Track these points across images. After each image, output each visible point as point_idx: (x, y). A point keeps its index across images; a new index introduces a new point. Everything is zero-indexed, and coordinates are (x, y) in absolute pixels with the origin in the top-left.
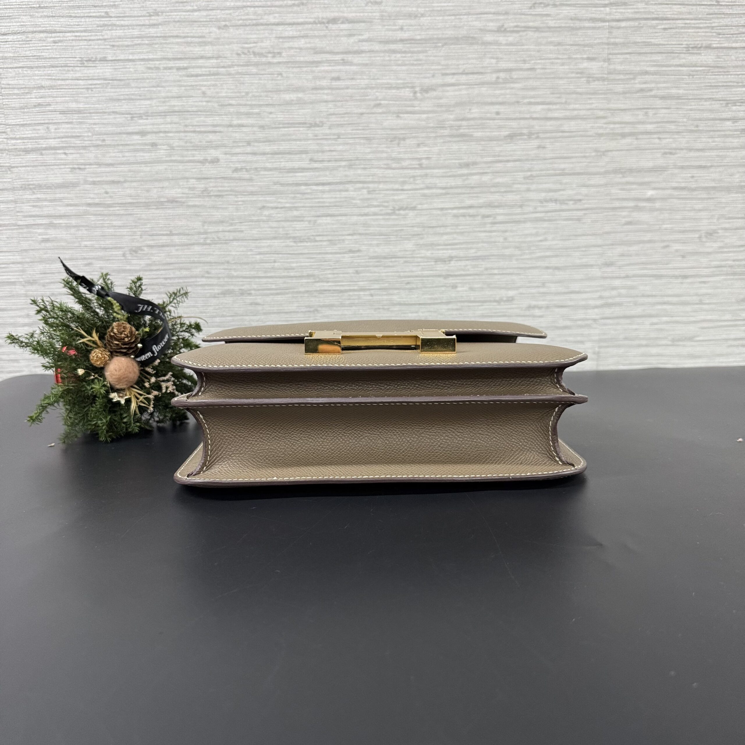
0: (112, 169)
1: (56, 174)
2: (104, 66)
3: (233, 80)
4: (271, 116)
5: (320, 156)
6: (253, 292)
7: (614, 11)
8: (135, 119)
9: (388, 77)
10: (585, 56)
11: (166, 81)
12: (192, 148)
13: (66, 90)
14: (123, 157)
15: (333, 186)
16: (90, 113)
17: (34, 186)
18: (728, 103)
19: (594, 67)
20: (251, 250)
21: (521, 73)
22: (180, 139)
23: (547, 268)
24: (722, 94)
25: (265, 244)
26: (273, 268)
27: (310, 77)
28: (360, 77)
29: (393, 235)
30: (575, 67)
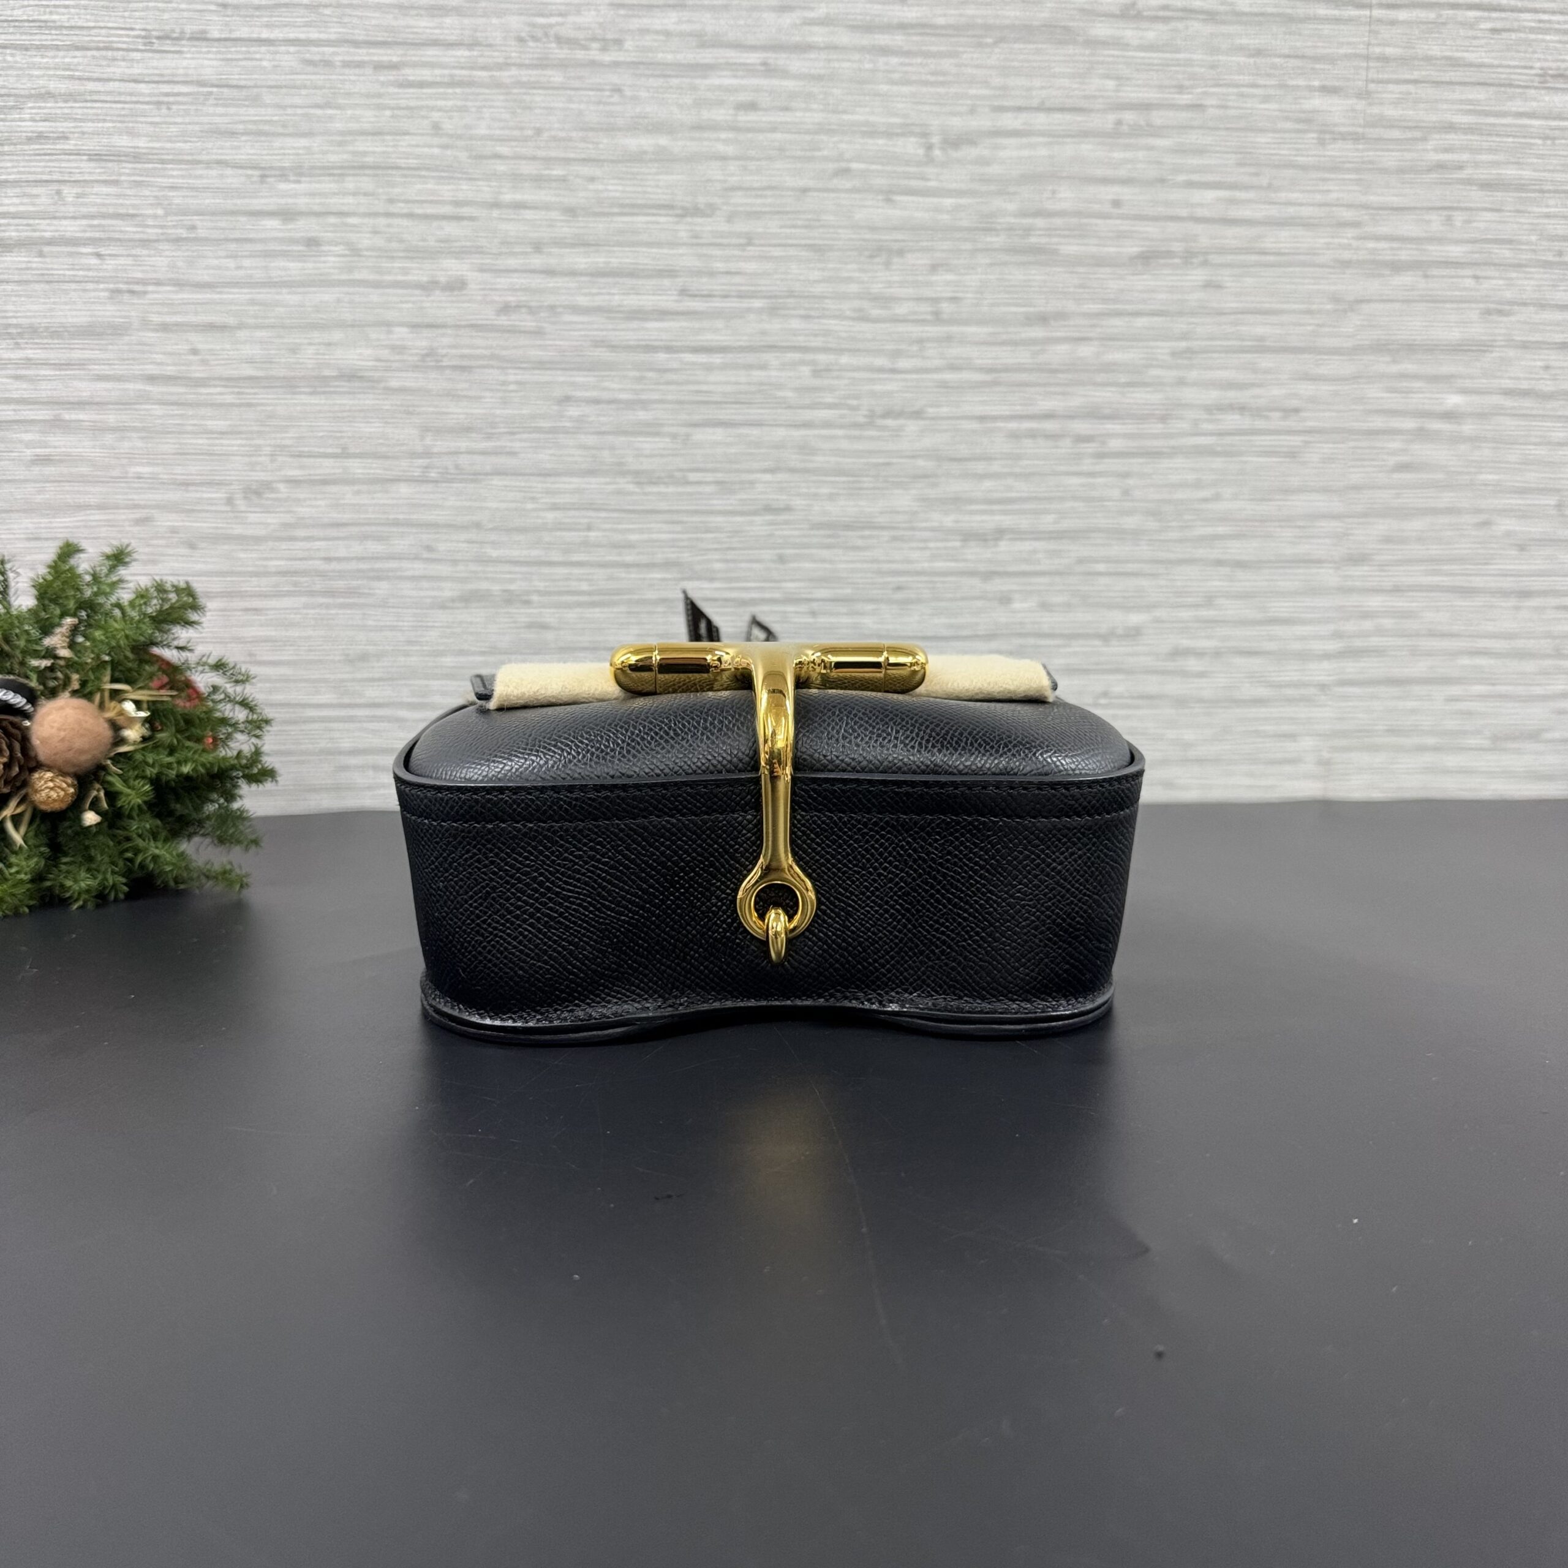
0: (208, 296)
1: (74, 303)
2: (200, 52)
3: (507, 101)
4: (591, 187)
5: (705, 284)
6: (535, 598)
8: (269, 180)
9: (867, 109)
10: (1316, 83)
11: (349, 94)
12: (401, 254)
13: (108, 105)
14: (239, 268)
15: (731, 355)
16: (163, 162)
17: (19, 330)
19: (1335, 109)
20: (533, 498)
21: (1171, 114)
22: (375, 232)
23: (1219, 563)
25: (567, 486)
26: (586, 544)
27: (688, 100)
28: (803, 105)
29: (867, 476)
30: (1293, 106)
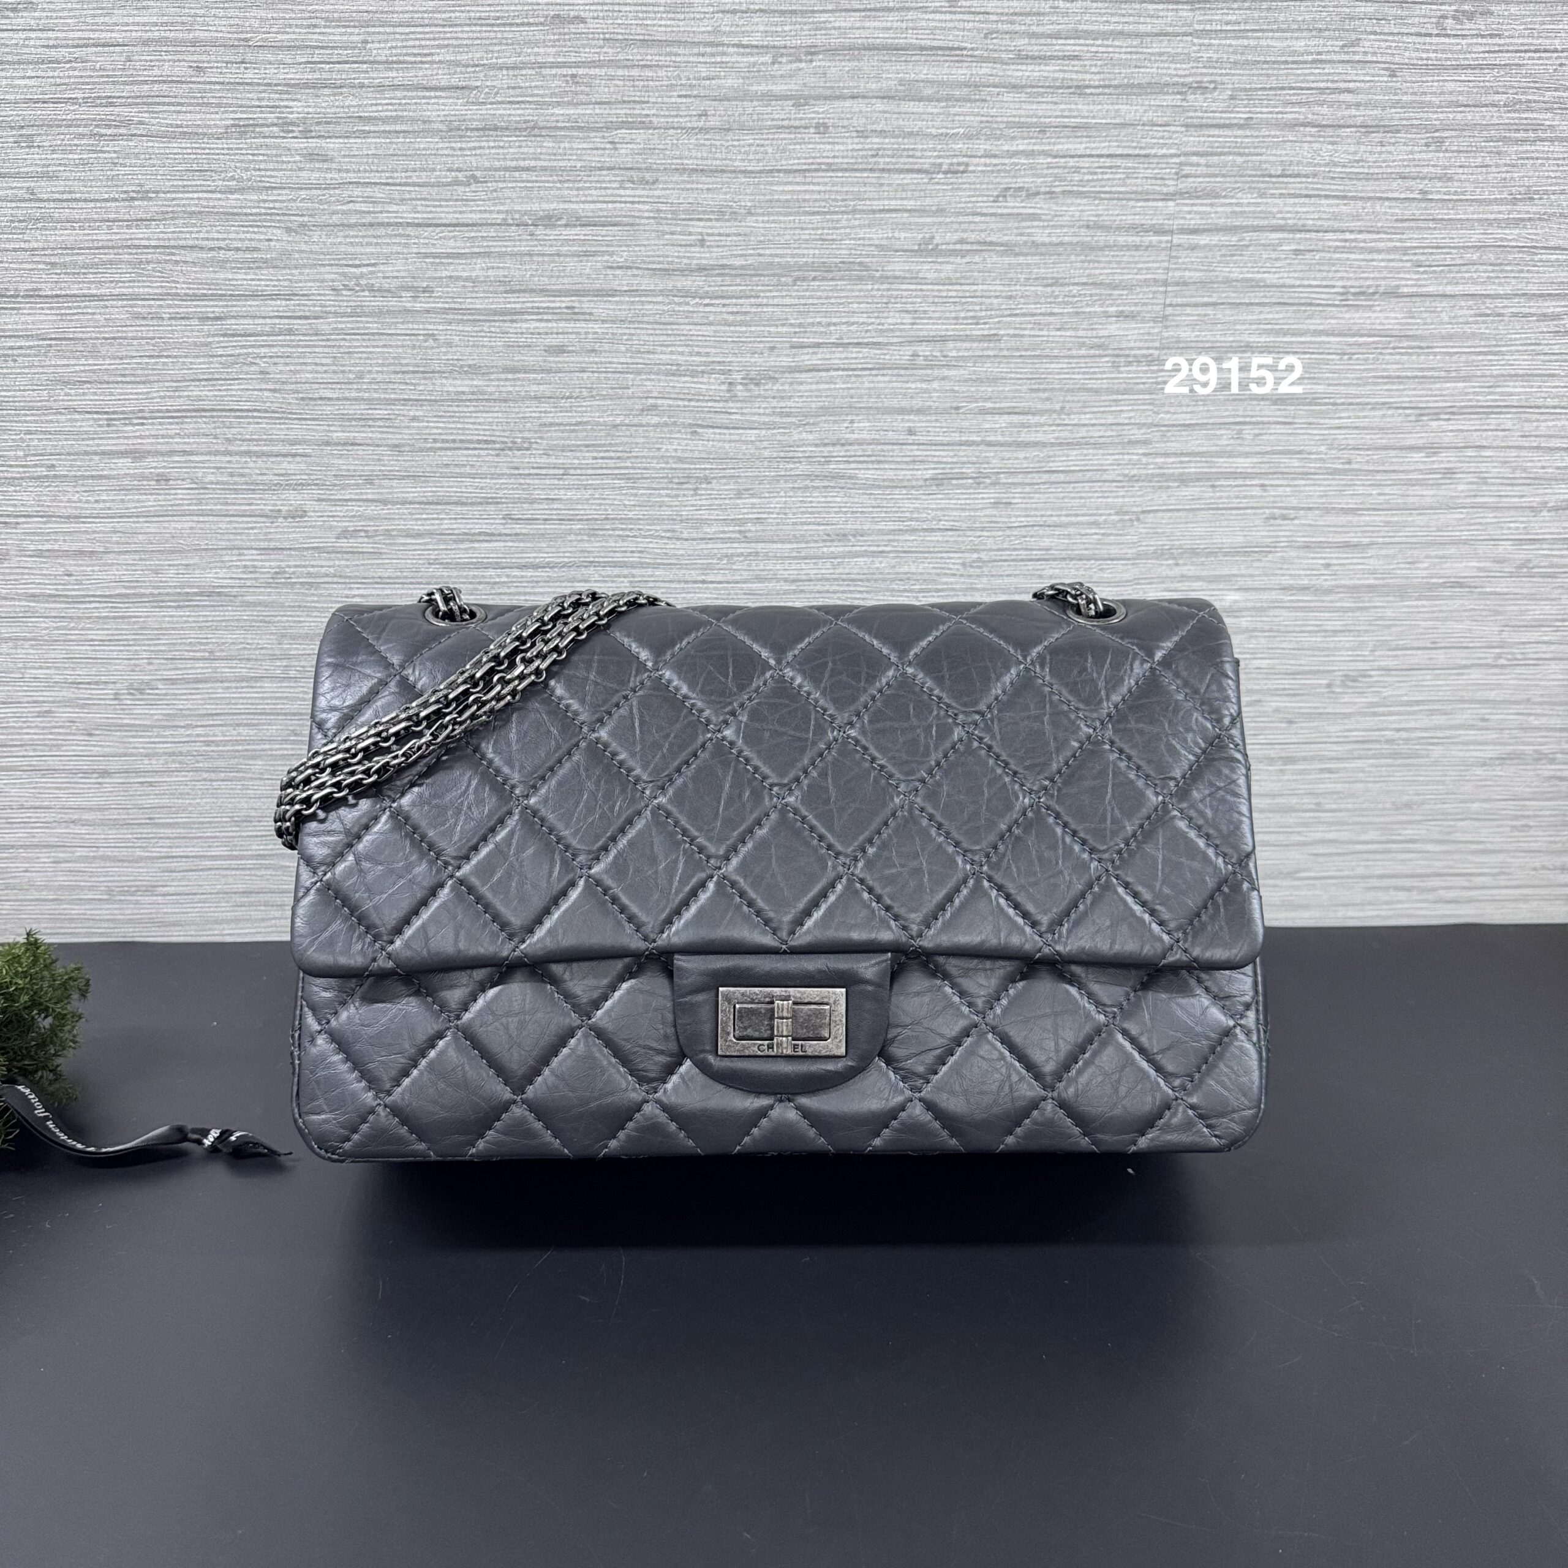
0: (75, 526)
2: (36, 309)
5: (527, 509)
7: (1186, 209)
8: (115, 423)
9: (671, 349)
10: (1113, 309)
12: (244, 487)
14: (97, 501)
16: (16, 409)
18: (1422, 413)
19: (1130, 334)
24: (1410, 394)
30: (1089, 333)
